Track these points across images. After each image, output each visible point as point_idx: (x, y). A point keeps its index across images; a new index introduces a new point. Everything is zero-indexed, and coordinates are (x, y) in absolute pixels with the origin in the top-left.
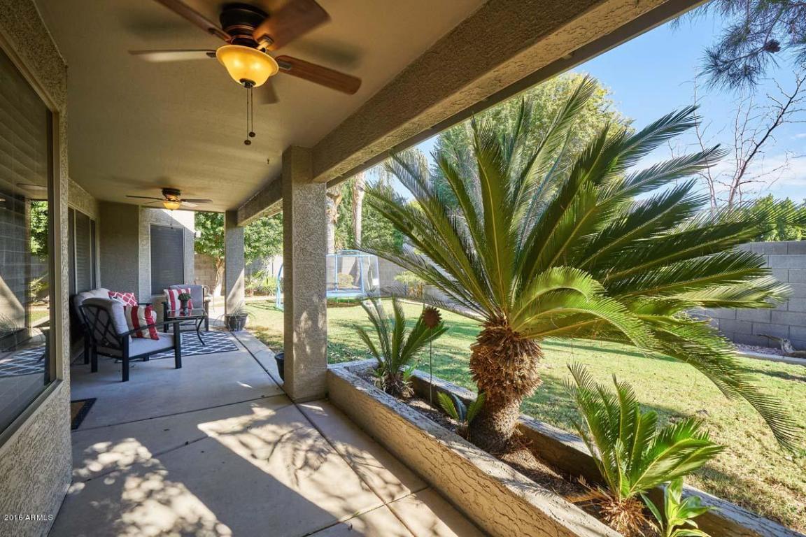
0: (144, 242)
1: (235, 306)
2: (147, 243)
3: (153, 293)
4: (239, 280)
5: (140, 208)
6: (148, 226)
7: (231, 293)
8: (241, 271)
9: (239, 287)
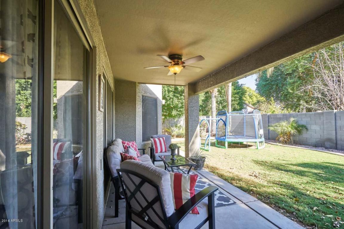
0: (139, 107)
1: (194, 150)
2: (140, 107)
3: (143, 141)
4: (196, 132)
5: (137, 84)
6: (140, 96)
7: (192, 141)
8: (198, 125)
9: (196, 137)
